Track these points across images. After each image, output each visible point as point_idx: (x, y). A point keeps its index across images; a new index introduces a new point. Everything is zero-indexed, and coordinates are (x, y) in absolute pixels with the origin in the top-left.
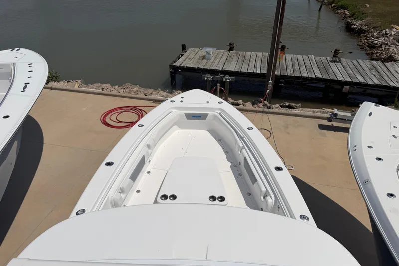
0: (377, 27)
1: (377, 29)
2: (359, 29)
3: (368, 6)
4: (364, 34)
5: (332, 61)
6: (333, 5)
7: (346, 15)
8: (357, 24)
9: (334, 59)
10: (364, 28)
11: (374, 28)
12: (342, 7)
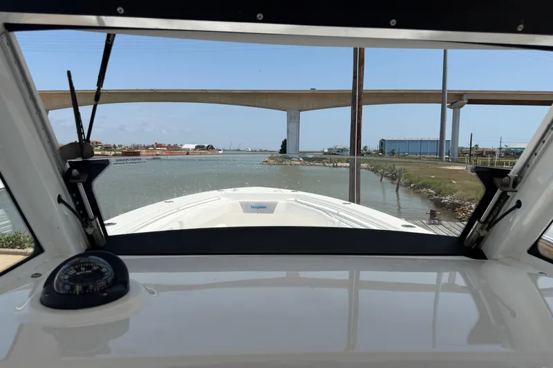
0: (473, 199)
1: (474, 201)
2: (451, 203)
3: (454, 182)
4: (459, 207)
5: (430, 224)
6: (412, 185)
7: (430, 193)
8: (447, 199)
9: (432, 222)
10: (457, 201)
11: (469, 200)
12: (424, 186)
